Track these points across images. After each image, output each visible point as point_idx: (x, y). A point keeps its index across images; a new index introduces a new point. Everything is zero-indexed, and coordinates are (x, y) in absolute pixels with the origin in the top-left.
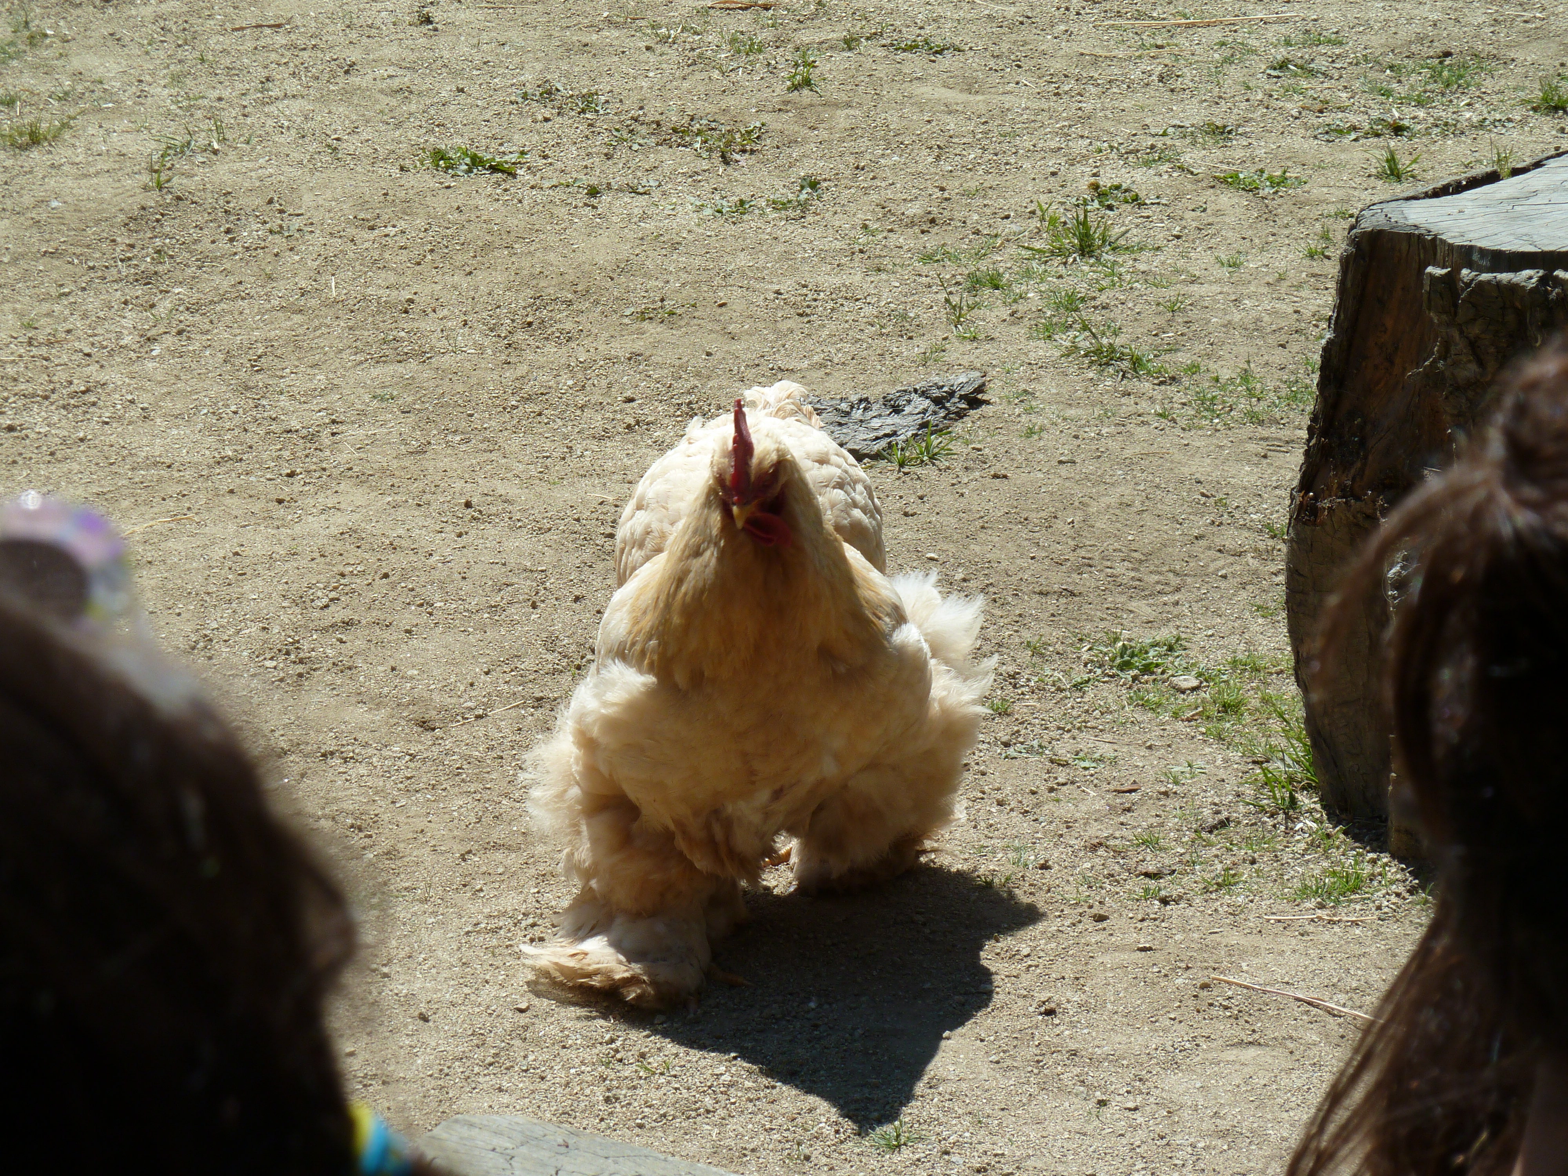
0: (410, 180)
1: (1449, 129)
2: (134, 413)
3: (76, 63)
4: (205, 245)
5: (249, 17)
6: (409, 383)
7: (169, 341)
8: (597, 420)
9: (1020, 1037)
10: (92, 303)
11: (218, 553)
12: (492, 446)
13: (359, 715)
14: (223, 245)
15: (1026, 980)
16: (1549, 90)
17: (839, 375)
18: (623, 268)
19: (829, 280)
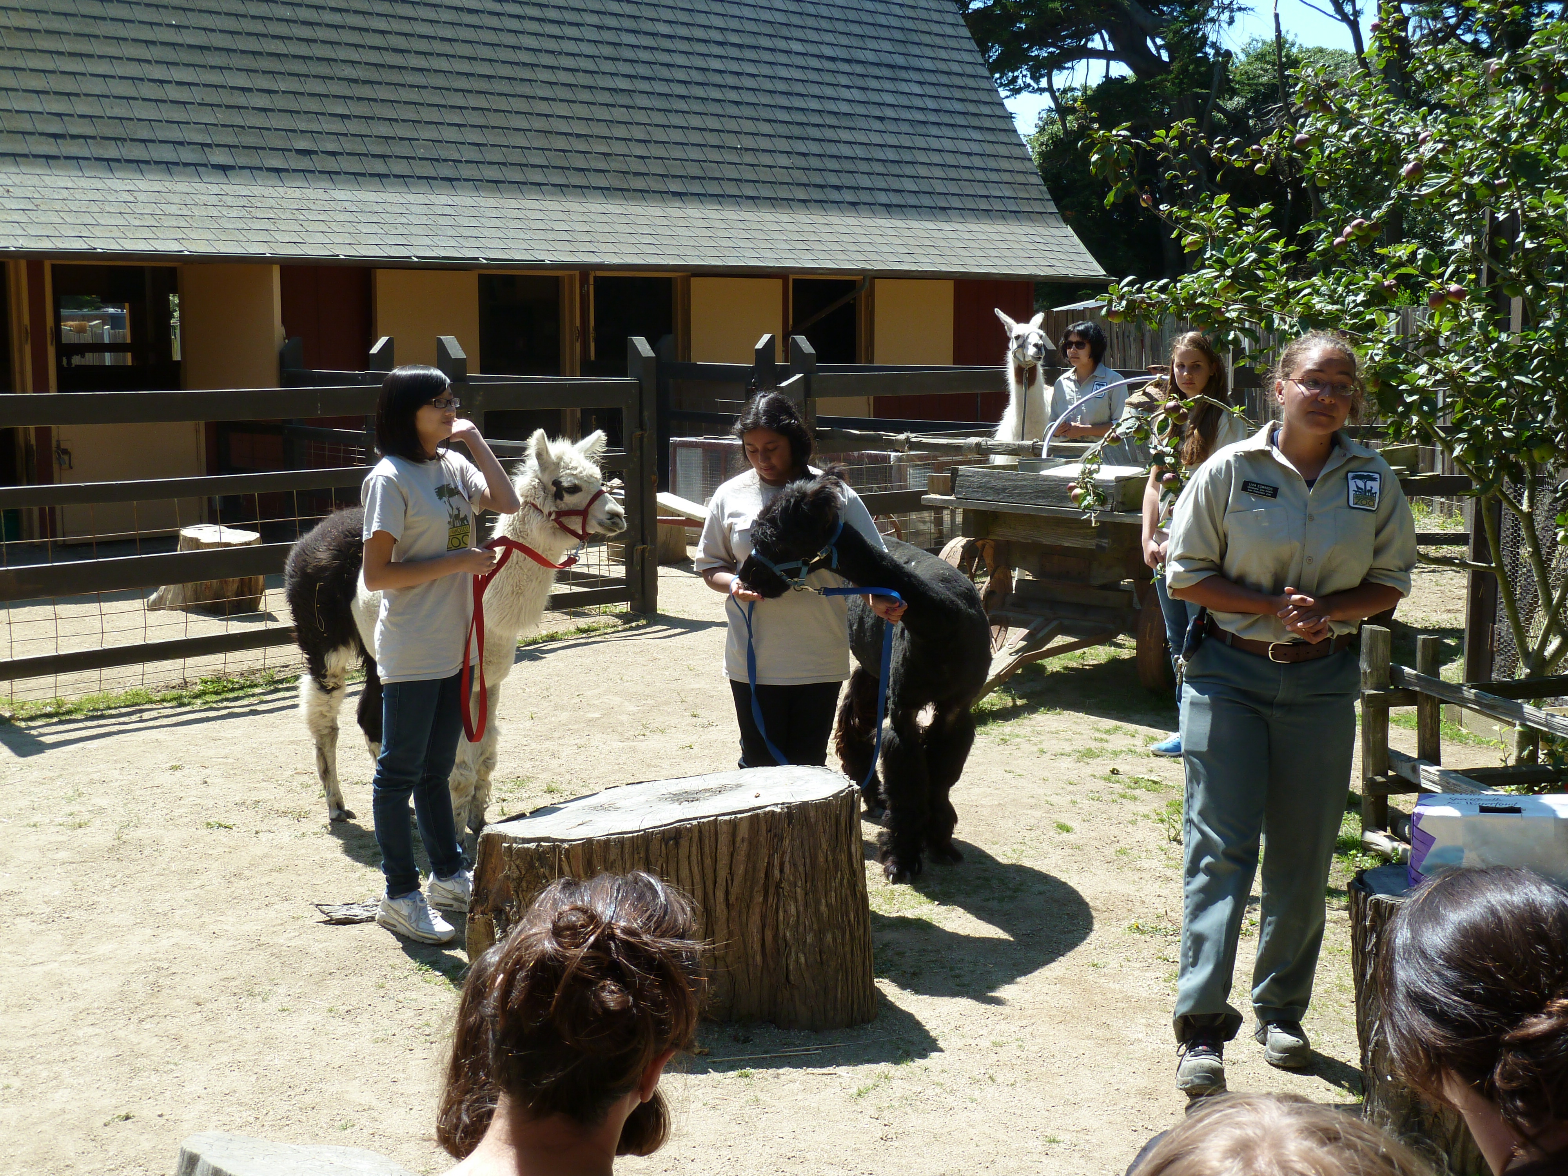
0: (199, 832)
1: (519, 799)
2: (108, 910)
3: (93, 802)
4: (133, 856)
5: (149, 784)
6: (197, 896)
7: (120, 887)
8: (256, 904)
9: (385, 1090)
10: (96, 876)
11: (133, 953)
12: (223, 914)
13: (178, 1002)
14: (139, 856)
15: (387, 1072)
16: (549, 786)
17: (333, 885)
18: (265, 856)
19: (329, 856)
